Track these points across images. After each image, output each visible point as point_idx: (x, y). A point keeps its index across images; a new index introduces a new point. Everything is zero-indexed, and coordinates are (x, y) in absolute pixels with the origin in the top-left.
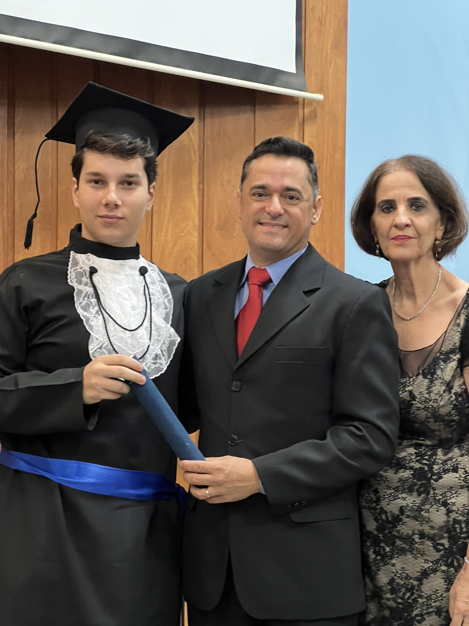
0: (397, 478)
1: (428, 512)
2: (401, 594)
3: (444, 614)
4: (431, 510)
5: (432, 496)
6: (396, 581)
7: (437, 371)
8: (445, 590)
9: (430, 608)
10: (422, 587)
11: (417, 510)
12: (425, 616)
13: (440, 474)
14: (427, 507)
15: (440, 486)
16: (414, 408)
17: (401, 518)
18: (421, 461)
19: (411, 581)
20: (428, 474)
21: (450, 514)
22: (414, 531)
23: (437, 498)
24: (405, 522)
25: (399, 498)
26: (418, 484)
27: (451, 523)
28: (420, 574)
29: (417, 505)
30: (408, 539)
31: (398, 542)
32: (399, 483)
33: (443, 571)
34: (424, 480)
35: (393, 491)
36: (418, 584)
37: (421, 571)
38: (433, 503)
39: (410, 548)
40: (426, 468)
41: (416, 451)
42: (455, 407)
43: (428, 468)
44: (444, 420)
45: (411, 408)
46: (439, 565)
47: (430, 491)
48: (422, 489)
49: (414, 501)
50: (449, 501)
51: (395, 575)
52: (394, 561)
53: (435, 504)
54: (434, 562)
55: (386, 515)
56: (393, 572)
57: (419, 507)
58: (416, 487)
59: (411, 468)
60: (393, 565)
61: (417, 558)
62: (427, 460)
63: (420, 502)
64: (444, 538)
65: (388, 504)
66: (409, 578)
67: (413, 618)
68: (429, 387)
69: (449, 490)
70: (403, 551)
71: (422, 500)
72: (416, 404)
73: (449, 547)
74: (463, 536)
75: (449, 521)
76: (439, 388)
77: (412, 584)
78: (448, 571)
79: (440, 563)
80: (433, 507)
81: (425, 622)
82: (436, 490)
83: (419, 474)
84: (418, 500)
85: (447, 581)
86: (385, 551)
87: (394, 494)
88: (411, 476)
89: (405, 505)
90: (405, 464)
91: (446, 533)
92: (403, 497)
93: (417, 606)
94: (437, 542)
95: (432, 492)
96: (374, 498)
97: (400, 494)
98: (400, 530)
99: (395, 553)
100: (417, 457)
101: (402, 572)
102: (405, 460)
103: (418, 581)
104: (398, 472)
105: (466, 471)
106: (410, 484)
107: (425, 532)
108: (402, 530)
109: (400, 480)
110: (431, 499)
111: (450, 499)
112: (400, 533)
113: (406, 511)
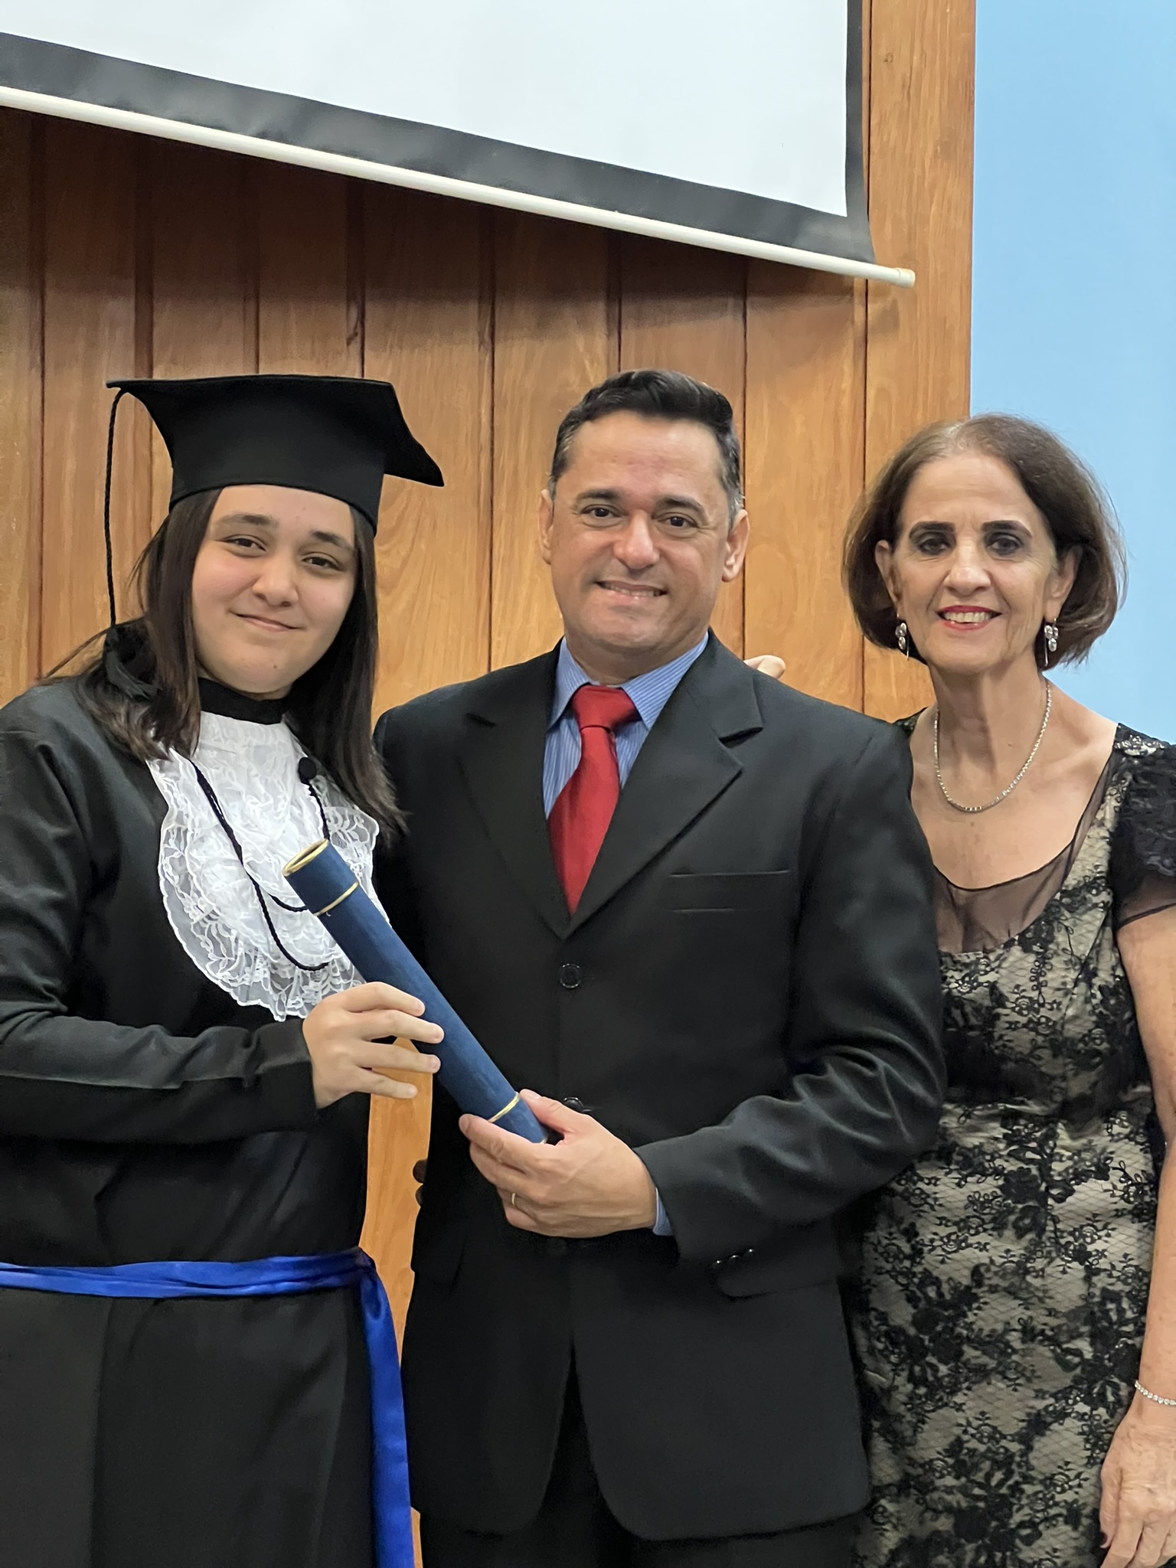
0: (964, 1197)
1: (1043, 1277)
2: (979, 1477)
3: (1085, 1521)
4: (1048, 1270)
5: (1049, 1238)
6: (966, 1445)
7: (1056, 934)
8: (1085, 1461)
9: (1051, 1507)
10: (1031, 1455)
11: (1015, 1273)
12: (1041, 1527)
13: (1068, 1184)
14: (1039, 1263)
15: (1071, 1211)
16: (1001, 1024)
17: (975, 1294)
18: (1022, 1155)
19: (1004, 1443)
20: (1040, 1186)
21: (1095, 1279)
22: (1008, 1323)
23: (1063, 1241)
24: (985, 1303)
25: (970, 1246)
26: (1017, 1210)
27: (1096, 1299)
28: (1024, 1424)
29: (1015, 1259)
30: (995, 1344)
31: (969, 1352)
32: (970, 1210)
33: (1081, 1416)
34: (1031, 1199)
35: (954, 1229)
36: (1020, 1450)
37: (1027, 1418)
38: (1054, 1254)
39: (999, 1364)
40: (1034, 1171)
41: (1006, 1131)
42: (1101, 1021)
43: (1039, 1169)
44: (1074, 1054)
45: (993, 1026)
46: (1071, 1402)
47: (1046, 1225)
48: (1027, 1221)
49: (1008, 1251)
50: (1090, 1248)
51: (965, 1432)
52: (959, 1398)
53: (1058, 1256)
54: (1060, 1395)
55: (939, 1288)
56: (961, 1425)
57: (1020, 1265)
58: (1012, 1218)
59: (998, 1172)
60: (959, 1408)
61: (1017, 1387)
62: (1033, 1150)
63: (1022, 1252)
64: (1080, 1335)
65: (943, 1262)
66: (997, 1436)
67: (1013, 1533)
68: (1038, 974)
69: (1090, 1222)
70: (982, 1373)
71: (1026, 1248)
72: (1008, 1015)
73: (1093, 1356)
74: (1125, 1329)
75: (1091, 1295)
76: (1063, 974)
77: (1007, 1450)
78: (1091, 1416)
79: (1072, 1396)
80: (1053, 1264)
81: (1040, 1542)
82: (1059, 1221)
83: (1017, 1186)
84: (1018, 1249)
85: (1092, 1441)
86: (940, 1374)
87: (958, 1236)
88: (999, 1192)
89: (987, 1261)
90: (981, 1164)
91: (1085, 1324)
92: (979, 1243)
93: (1023, 1503)
94: (1065, 1346)
95: (1050, 1228)
96: (906, 1249)
97: (972, 1235)
98: (972, 1323)
99: (962, 1379)
100: (1009, 1145)
101: (981, 1422)
102: (984, 1153)
103: (1020, 1442)
104: (966, 1182)
105: (1126, 1176)
106: (998, 1211)
107: (1035, 1323)
108: (980, 1323)
109: (972, 1201)
110: (1048, 1244)
111: (1093, 1241)
112: (973, 1330)
113: (988, 1275)
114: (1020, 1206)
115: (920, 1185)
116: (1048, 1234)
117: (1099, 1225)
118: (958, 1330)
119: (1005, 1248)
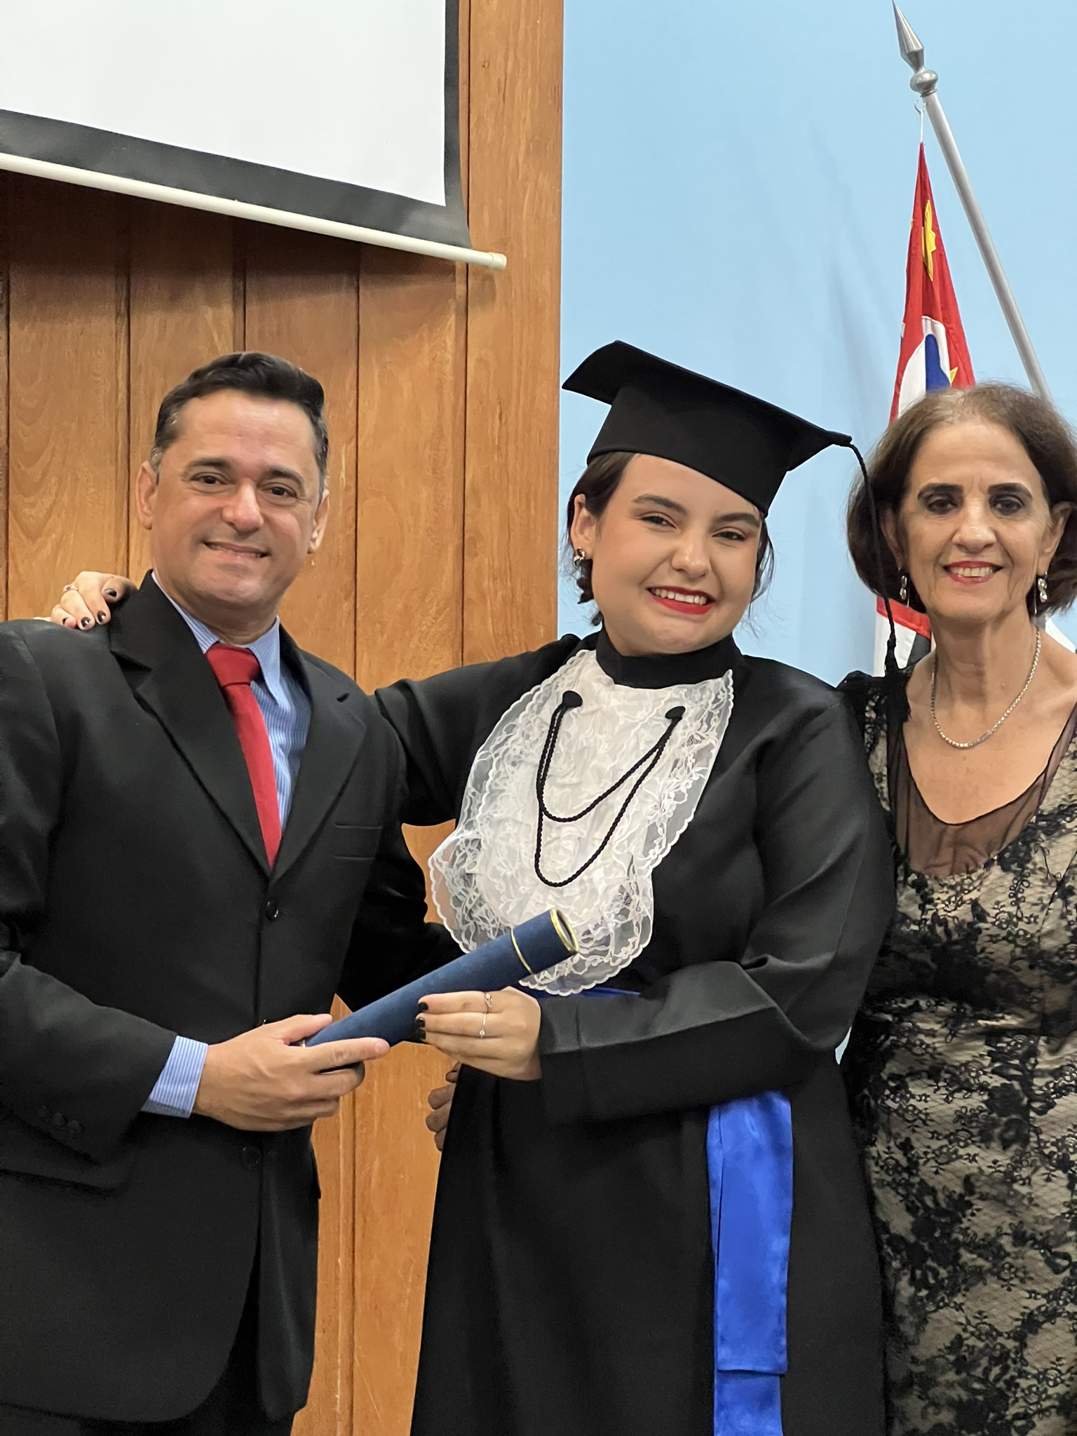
0: (951, 1112)
1: (1029, 1185)
2: (979, 1372)
4: (1035, 1178)
5: (1033, 1149)
6: (966, 1342)
7: (1033, 854)
9: (1044, 1400)
10: (1026, 1352)
11: (1003, 1182)
12: (1035, 1419)
13: (1049, 1098)
14: (1025, 1172)
15: (1053, 1123)
16: (983, 938)
17: (968, 1202)
18: (1004, 1072)
19: (1000, 1340)
20: (1022, 1099)
22: (999, 1227)
23: (1046, 1151)
24: (978, 1210)
25: (961, 1157)
26: (1002, 1123)
28: (1018, 1323)
29: (1002, 1169)
30: (988, 1247)
31: (966, 1256)
32: (959, 1123)
33: (1071, 1316)
34: (1014, 1113)
35: (945, 1142)
36: (1015, 1347)
37: (1021, 1317)
38: (1038, 1164)
40: (1017, 1087)
41: (990, 1048)
43: (1022, 1085)
44: (1050, 966)
45: (975, 940)
46: (1061, 1302)
47: (1029, 1136)
48: (1011, 1133)
49: (995, 1162)
50: (1073, 1158)
51: (965, 1330)
52: (959, 1299)
53: (1042, 1165)
54: (1051, 1296)
55: (935, 1197)
56: (961, 1324)
57: (1008, 1174)
58: (997, 1131)
59: (983, 1088)
60: (959, 1307)
61: (1012, 1287)
62: (1016, 1067)
63: (1008, 1161)
64: (1068, 1240)
66: (994, 1333)
67: (1009, 1425)
68: (1016, 890)
69: (1072, 1133)
70: (979, 1274)
71: (1012, 1158)
72: (989, 929)
76: (1040, 890)
77: (1003, 1347)
79: (1062, 1297)
80: (1038, 1173)
82: (1041, 1133)
83: (1002, 1100)
84: (1004, 1159)
86: (941, 1277)
87: (949, 1149)
88: (984, 1106)
89: (976, 1171)
90: (967, 1080)
91: (1071, 1229)
92: (969, 1155)
93: (1017, 1396)
94: (1053, 1250)
95: (1034, 1138)
96: (904, 1162)
97: (962, 1147)
98: (968, 1228)
99: (960, 1281)
100: (993, 1061)
101: (979, 1321)
102: (969, 1071)
103: (1015, 1339)
104: (953, 1098)
106: (984, 1125)
107: (1025, 1228)
108: (974, 1228)
109: (960, 1116)
110: (1033, 1153)
111: (1075, 1151)
112: (968, 1235)
113: (978, 1184)
114: (1004, 1119)
115: (912, 1102)
116: (1032, 1145)
118: (955, 1236)
119: (992, 1159)
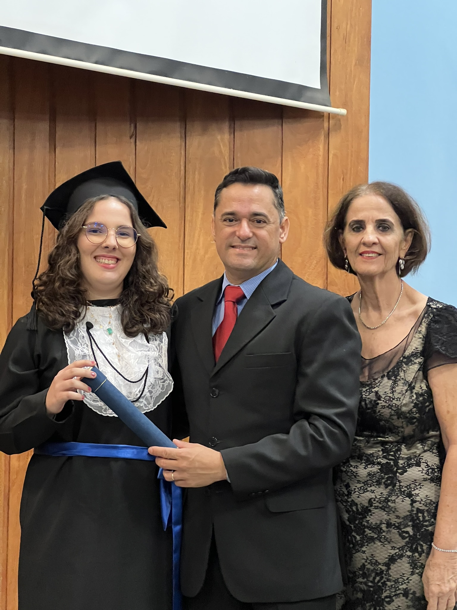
0: (366, 473)
1: (395, 503)
2: (371, 579)
3: (411, 596)
4: (397, 500)
5: (398, 488)
6: (367, 566)
7: (400, 373)
8: (411, 573)
9: (397, 590)
10: (390, 571)
11: (384, 501)
12: (394, 598)
13: (405, 468)
14: (393, 498)
15: (406, 479)
16: (379, 407)
17: (370, 510)
18: (388, 457)
19: (380, 566)
20: (394, 468)
21: (414, 504)
22: (381, 521)
23: (403, 490)
24: (374, 513)
25: (368, 491)
26: (385, 478)
27: (415, 512)
28: (387, 560)
29: (384, 496)
30: (377, 529)
31: (368, 531)
32: (368, 477)
33: (409, 557)
34: (390, 474)
35: (363, 485)
36: (386, 569)
37: (388, 557)
38: (399, 495)
39: (378, 536)
40: (392, 463)
41: (382, 448)
42: (416, 406)
43: (394, 463)
44: (406, 418)
45: (377, 407)
46: (405, 551)
47: (396, 483)
48: (389, 482)
49: (382, 493)
50: (413, 493)
51: (366, 562)
52: (364, 549)
53: (401, 495)
54: (401, 549)
55: (357, 507)
56: (365, 559)
57: (386, 499)
58: (383, 481)
59: (379, 463)
60: (364, 552)
61: (385, 545)
62: (392, 455)
63: (387, 493)
64: (409, 526)
65: (358, 497)
66: (377, 563)
67: (383, 600)
68: (393, 388)
69: (413, 483)
70: (372, 540)
71: (389, 492)
72: (382, 403)
73: (413, 534)
74: (426, 523)
75: (413, 511)
76: (402, 387)
77: (381, 569)
78: (413, 556)
79: (405, 549)
80: (398, 498)
81: (393, 603)
82: (401, 482)
83: (385, 469)
84: (385, 492)
85: (413, 566)
86: (357, 540)
87: (364, 488)
88: (379, 471)
89: (374, 497)
90: (373, 460)
91: (410, 521)
92: (371, 490)
93: (386, 589)
94: (403, 530)
95: (398, 484)
96: (346, 492)
97: (369, 487)
98: (369, 520)
99: (365, 542)
100: (383, 453)
101: (372, 558)
102: (374, 457)
103: (386, 566)
104: (367, 467)
105: (428, 465)
106: (378, 478)
107: (391, 521)
108: (371, 521)
109: (369, 474)
110: (397, 491)
111: (415, 490)
112: (369, 523)
113: (374, 502)
114: (386, 476)
115: (351, 468)
116: (397, 487)
117: (417, 484)
119: (381, 492)
